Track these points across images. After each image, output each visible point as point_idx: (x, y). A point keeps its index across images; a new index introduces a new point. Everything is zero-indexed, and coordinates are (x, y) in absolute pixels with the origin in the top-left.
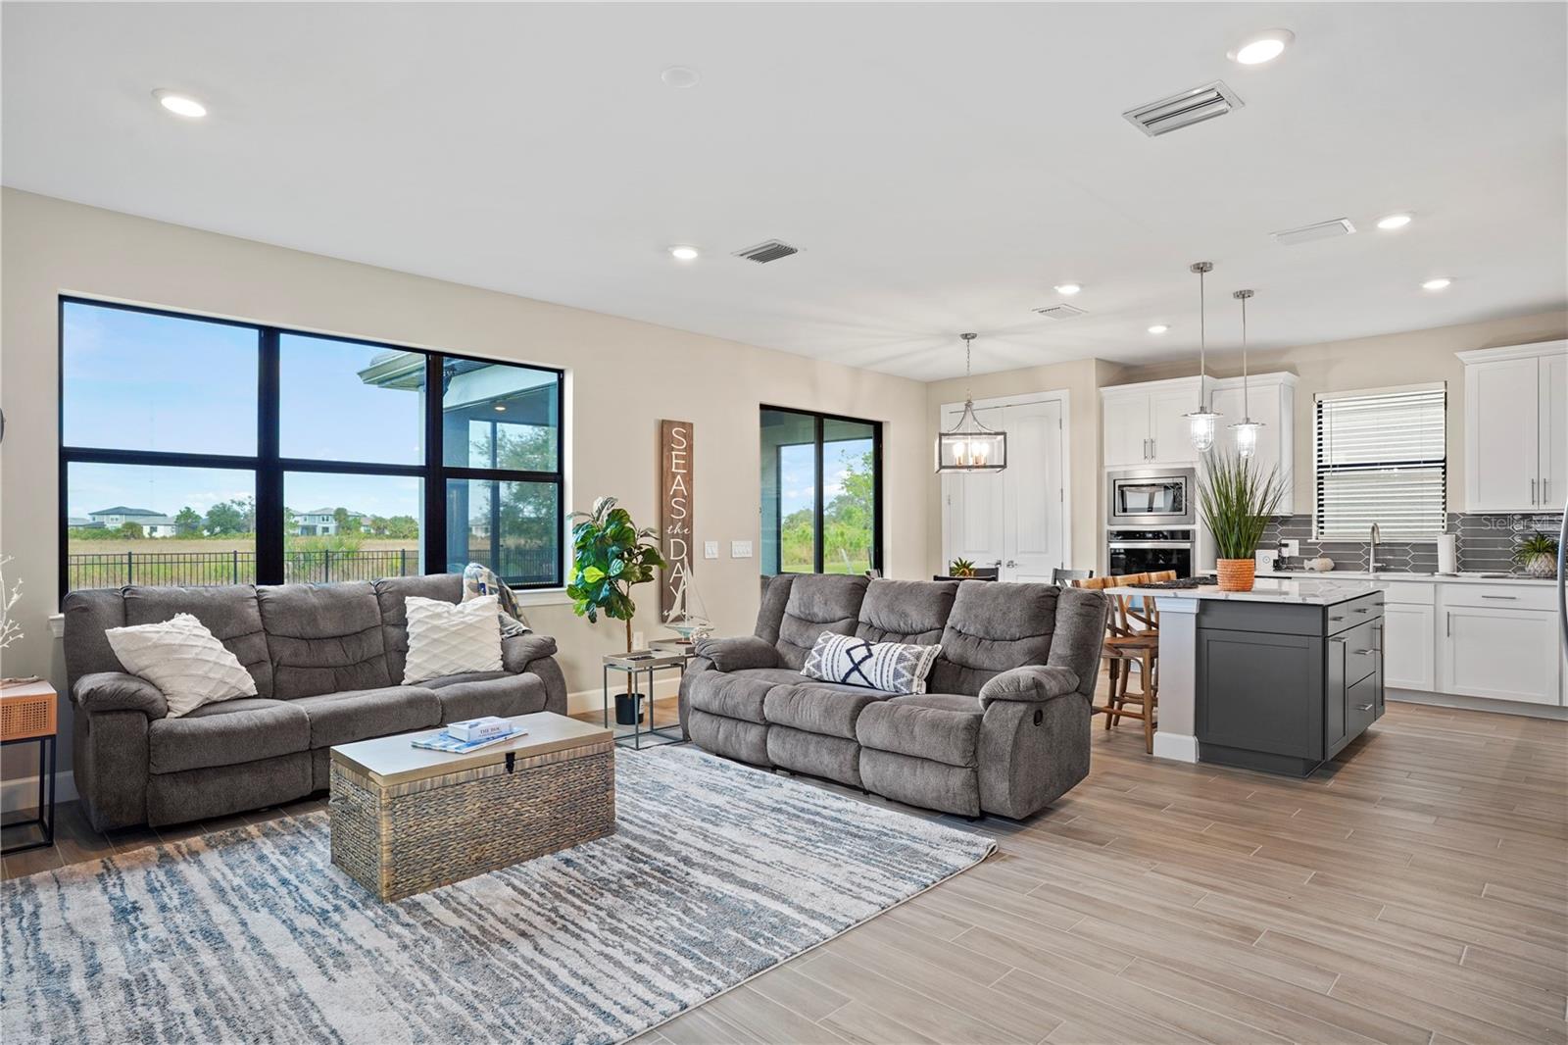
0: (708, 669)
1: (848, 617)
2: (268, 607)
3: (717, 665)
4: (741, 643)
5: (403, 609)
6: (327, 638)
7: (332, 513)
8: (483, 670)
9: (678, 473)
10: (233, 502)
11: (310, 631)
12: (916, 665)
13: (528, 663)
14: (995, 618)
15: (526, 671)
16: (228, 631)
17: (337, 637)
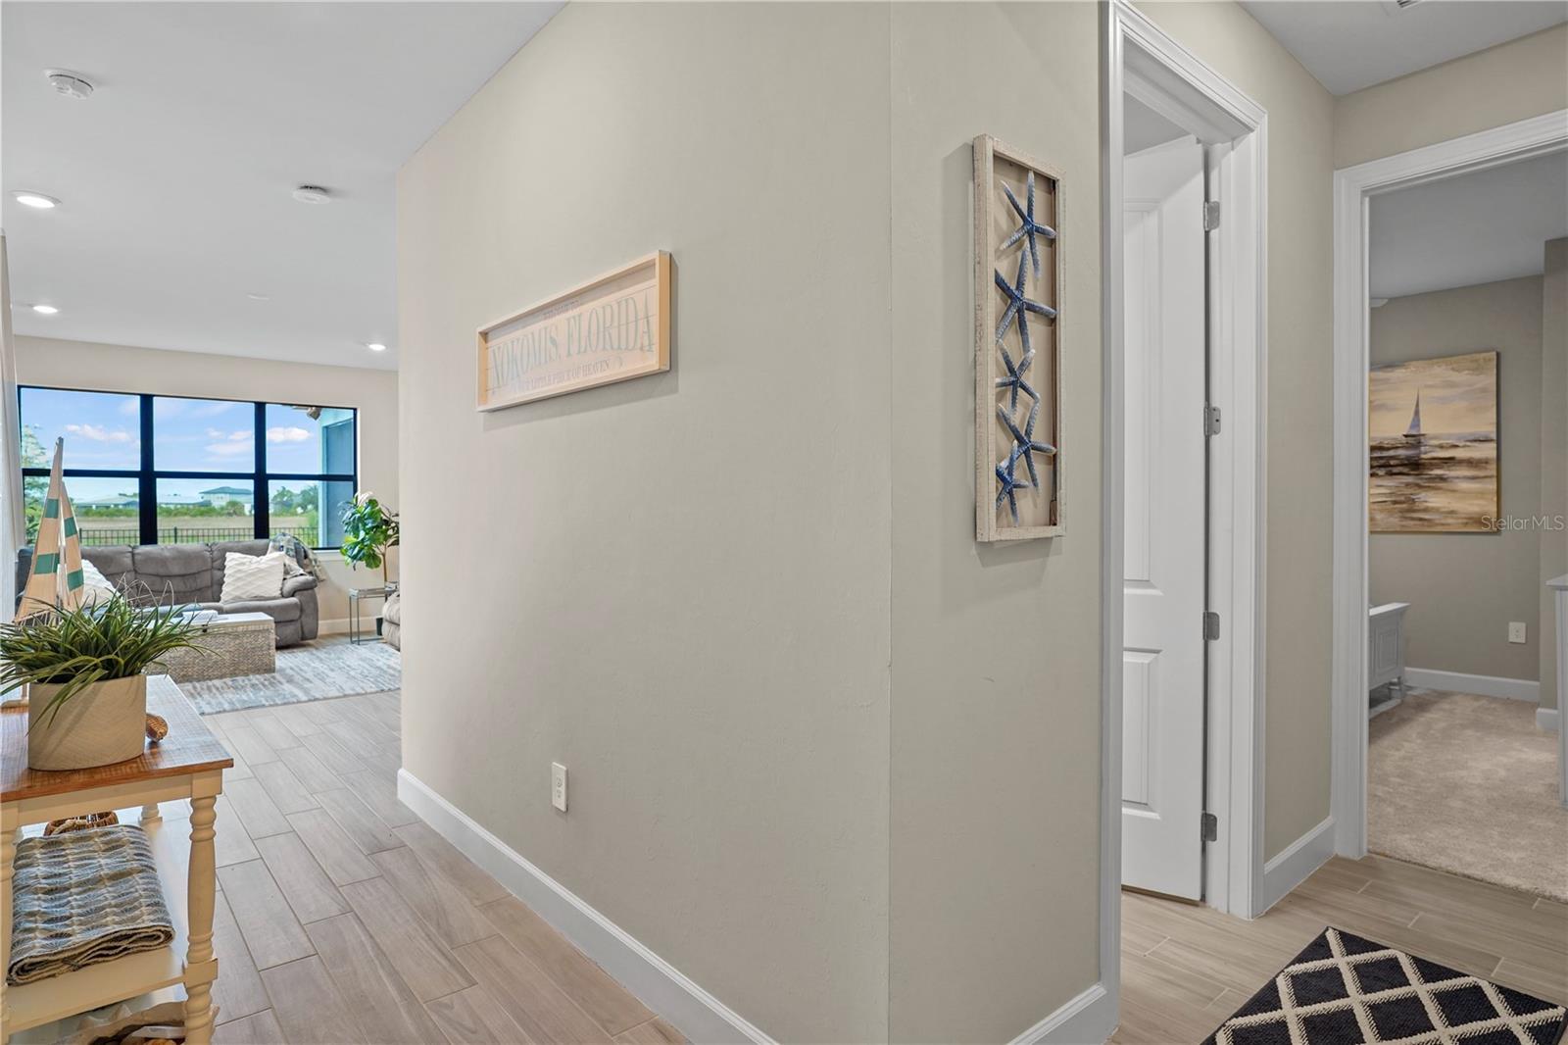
2: (137, 557)
5: (224, 559)
6: (175, 576)
8: (268, 595)
11: (162, 571)
13: (295, 592)
15: (293, 596)
16: (112, 570)
17: (180, 576)
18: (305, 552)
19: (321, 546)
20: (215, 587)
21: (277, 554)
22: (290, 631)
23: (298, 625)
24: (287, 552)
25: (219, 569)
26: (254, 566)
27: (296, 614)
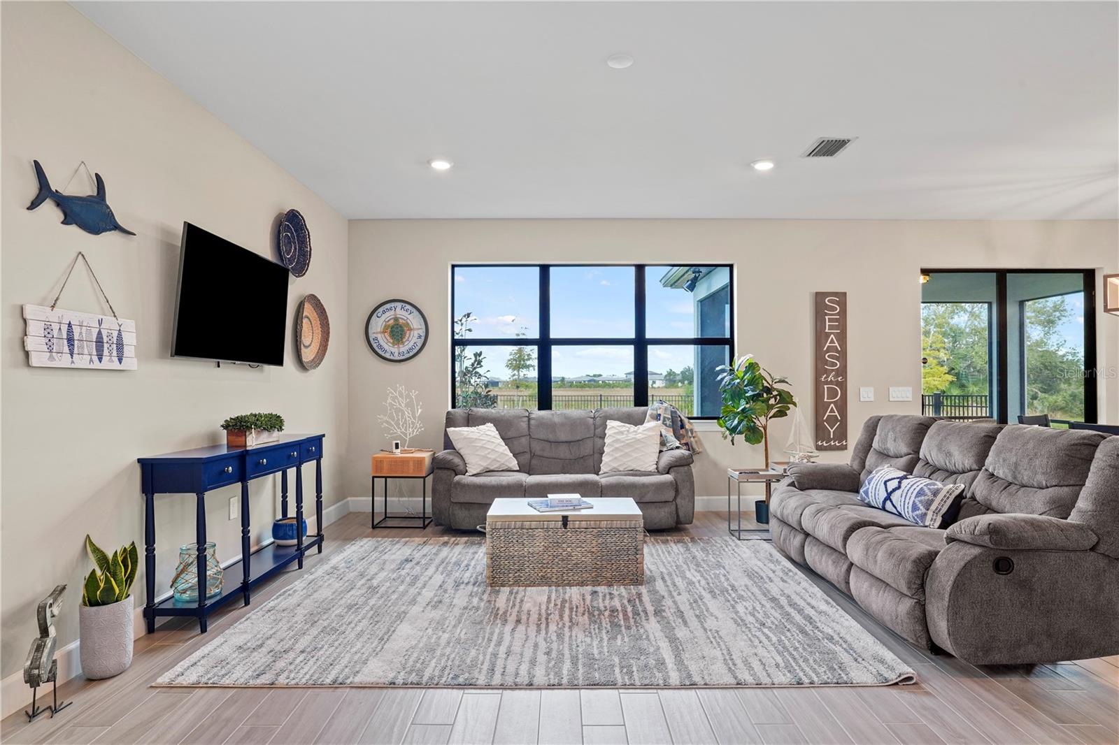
0: (789, 485)
1: (910, 454)
2: (532, 422)
3: (796, 483)
4: (822, 469)
5: (605, 427)
6: (562, 442)
8: (643, 470)
9: (832, 333)
11: (551, 437)
12: (932, 501)
13: (670, 468)
14: (1022, 464)
15: (668, 473)
16: (510, 434)
17: (566, 442)
18: (681, 421)
19: (695, 415)
20: (596, 456)
21: (653, 424)
22: (663, 515)
23: (673, 507)
24: (664, 421)
25: (600, 437)
26: (631, 436)
27: (670, 495)
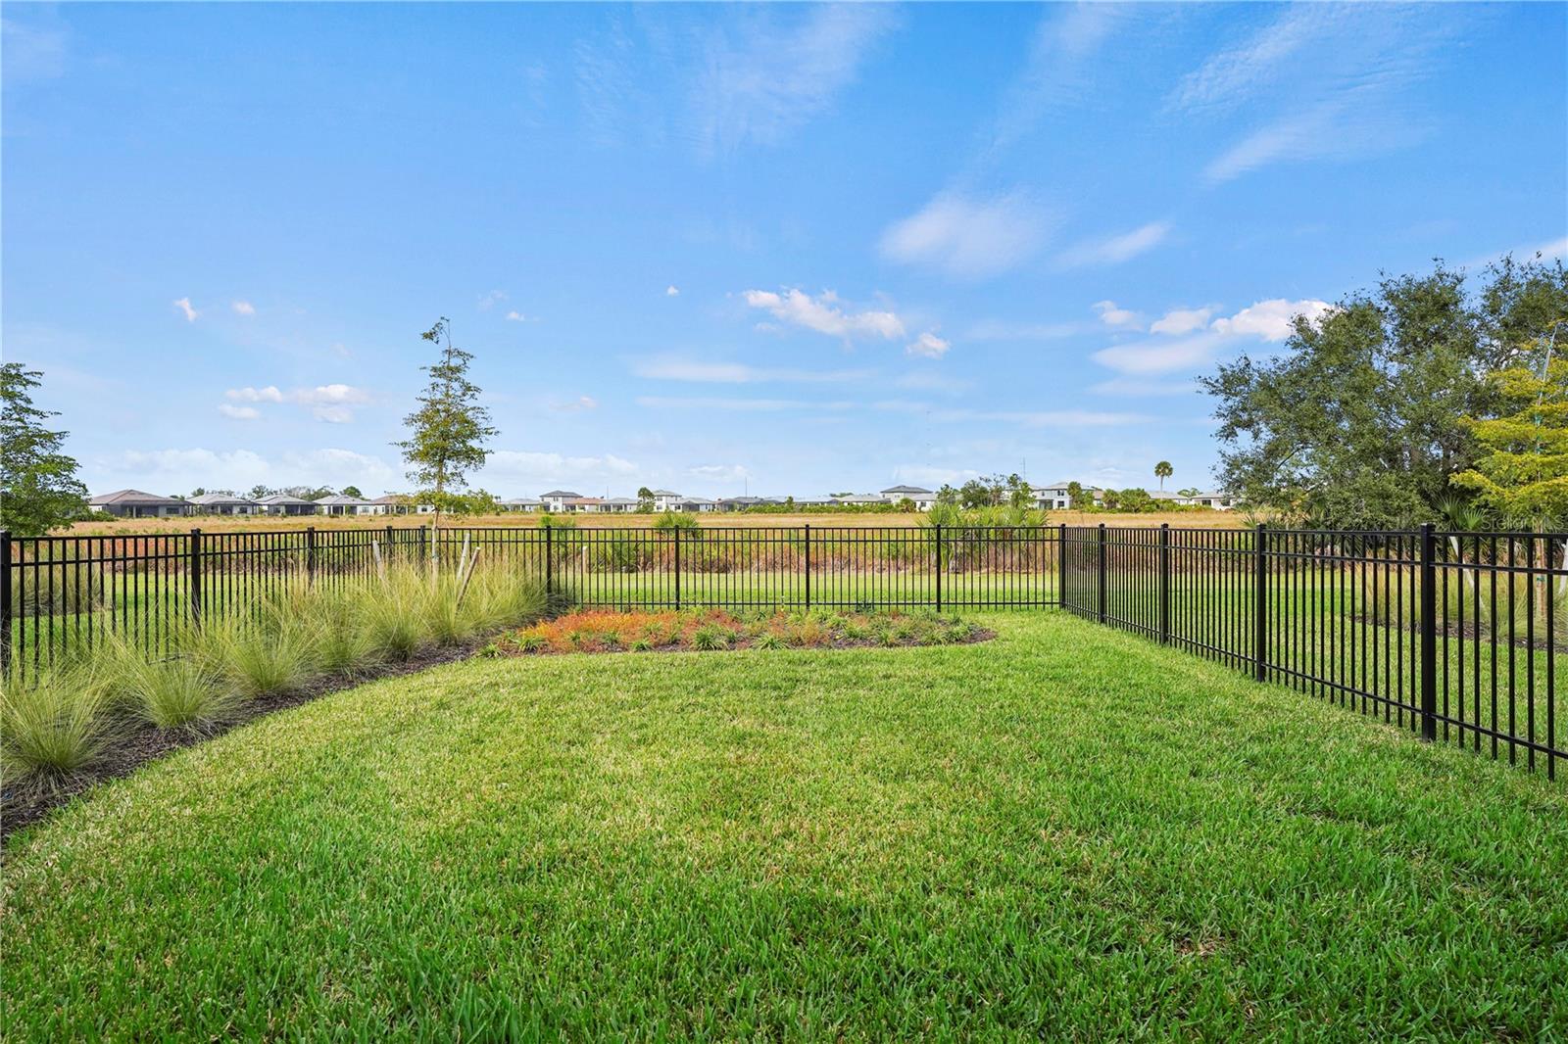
7: (1067, 487)
10: (981, 479)
